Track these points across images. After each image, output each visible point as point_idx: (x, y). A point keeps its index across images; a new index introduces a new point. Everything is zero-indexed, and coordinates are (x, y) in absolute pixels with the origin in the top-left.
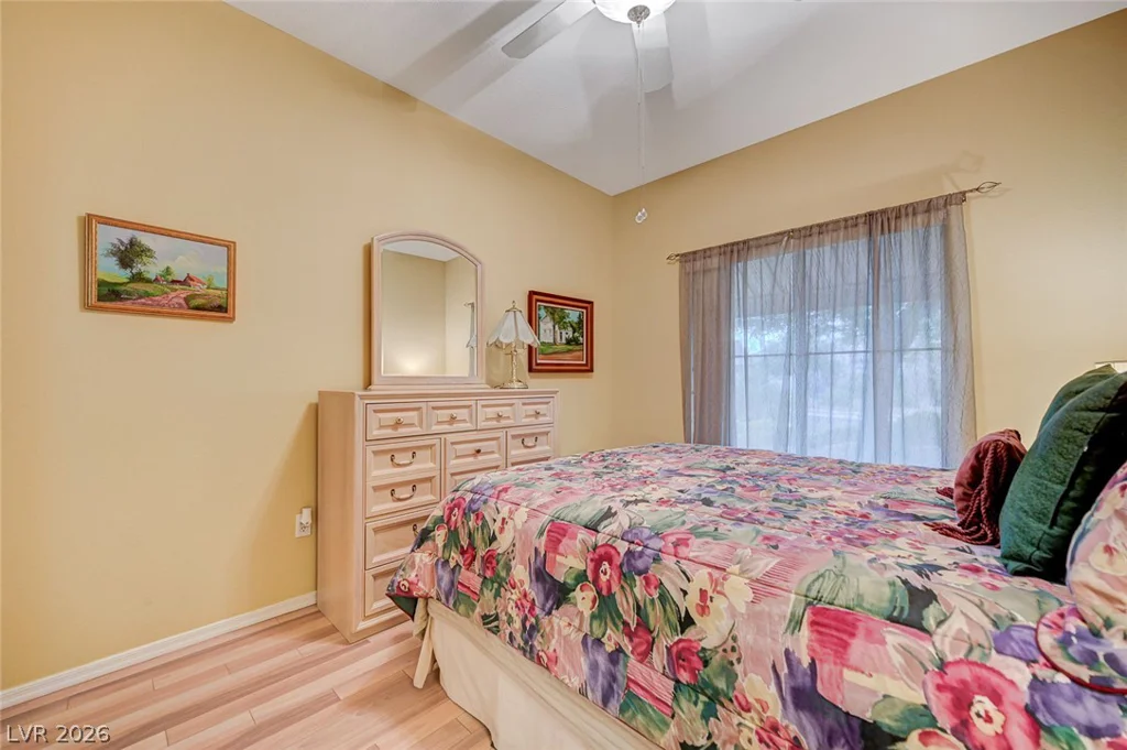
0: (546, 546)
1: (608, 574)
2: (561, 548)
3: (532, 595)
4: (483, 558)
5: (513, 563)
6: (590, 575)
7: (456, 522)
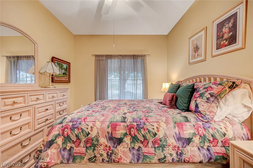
0: (111, 130)
1: (133, 131)
2: (117, 129)
3: (109, 145)
4: (84, 141)
5: (99, 139)
6: (128, 133)
7: (68, 133)
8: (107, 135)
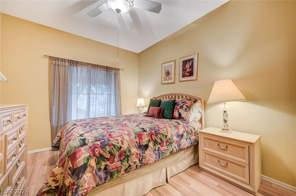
1: (154, 137)
2: (143, 138)
3: (139, 152)
4: (118, 155)
6: (151, 139)
7: (99, 152)
8: (136, 145)
